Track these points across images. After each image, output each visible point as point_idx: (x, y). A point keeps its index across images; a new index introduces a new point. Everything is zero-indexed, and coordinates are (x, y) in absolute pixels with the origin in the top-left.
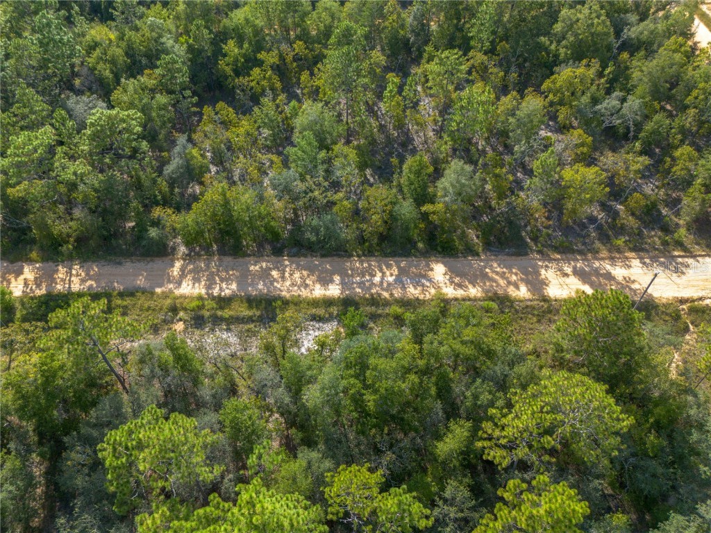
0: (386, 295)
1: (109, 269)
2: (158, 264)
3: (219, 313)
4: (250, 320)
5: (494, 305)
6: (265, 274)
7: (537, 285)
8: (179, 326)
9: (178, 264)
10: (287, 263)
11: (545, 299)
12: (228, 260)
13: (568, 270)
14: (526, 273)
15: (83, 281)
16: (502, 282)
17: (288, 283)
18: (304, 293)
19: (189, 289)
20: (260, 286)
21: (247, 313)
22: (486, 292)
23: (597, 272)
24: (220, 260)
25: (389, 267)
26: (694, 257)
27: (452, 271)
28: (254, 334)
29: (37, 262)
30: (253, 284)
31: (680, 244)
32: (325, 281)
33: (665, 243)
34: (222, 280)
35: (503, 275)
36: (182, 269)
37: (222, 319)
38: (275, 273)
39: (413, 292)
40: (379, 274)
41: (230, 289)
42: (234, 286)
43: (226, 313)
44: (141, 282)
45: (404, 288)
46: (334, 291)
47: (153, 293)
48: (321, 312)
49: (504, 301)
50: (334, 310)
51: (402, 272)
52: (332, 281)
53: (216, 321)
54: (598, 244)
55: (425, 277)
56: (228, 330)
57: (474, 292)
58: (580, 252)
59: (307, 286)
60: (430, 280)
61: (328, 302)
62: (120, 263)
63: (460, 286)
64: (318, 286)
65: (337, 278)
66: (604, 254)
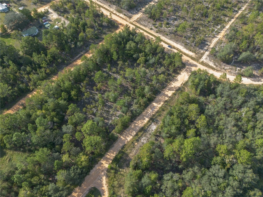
0: (153, 113)
1: (113, 148)
2: (119, 140)
3: (139, 137)
4: (143, 133)
5: (166, 103)
6: (135, 126)
7: (167, 96)
8: (136, 144)
9: (122, 137)
10: (135, 122)
11: (170, 97)
12: (127, 129)
13: (167, 90)
14: (164, 95)
15: (113, 154)
16: (163, 99)
17: (140, 124)
18: (144, 123)
19: (129, 138)
20: (138, 128)
21: (142, 133)
22: (163, 102)
23: (170, 88)
24: (126, 130)
25: (148, 109)
26: (177, 77)
27: (156, 102)
28: (146, 134)
29: (101, 159)
30: (136, 129)
31: (174, 76)
32: (144, 119)
33: (173, 77)
34: (131, 133)
35: (162, 98)
36: (124, 137)
37: (140, 137)
38: (136, 125)
39: (156, 110)
40: (149, 112)
41: (134, 133)
42: (134, 132)
43: (140, 136)
44: (121, 145)
45: (154, 110)
46: (147, 119)
47: (126, 144)
48: (149, 124)
49: (166, 101)
50: (151, 122)
51: (151, 108)
52: (145, 118)
53: (139, 138)
54: (166, 84)
55: (154, 106)
56: (142, 137)
57: (162, 103)
58: (166, 86)
59: (143, 122)
60: (156, 106)
61: (149, 121)
62: (113, 146)
63: (160, 104)
64: (144, 121)
65: (145, 117)
66: (168, 84)
